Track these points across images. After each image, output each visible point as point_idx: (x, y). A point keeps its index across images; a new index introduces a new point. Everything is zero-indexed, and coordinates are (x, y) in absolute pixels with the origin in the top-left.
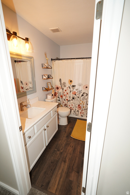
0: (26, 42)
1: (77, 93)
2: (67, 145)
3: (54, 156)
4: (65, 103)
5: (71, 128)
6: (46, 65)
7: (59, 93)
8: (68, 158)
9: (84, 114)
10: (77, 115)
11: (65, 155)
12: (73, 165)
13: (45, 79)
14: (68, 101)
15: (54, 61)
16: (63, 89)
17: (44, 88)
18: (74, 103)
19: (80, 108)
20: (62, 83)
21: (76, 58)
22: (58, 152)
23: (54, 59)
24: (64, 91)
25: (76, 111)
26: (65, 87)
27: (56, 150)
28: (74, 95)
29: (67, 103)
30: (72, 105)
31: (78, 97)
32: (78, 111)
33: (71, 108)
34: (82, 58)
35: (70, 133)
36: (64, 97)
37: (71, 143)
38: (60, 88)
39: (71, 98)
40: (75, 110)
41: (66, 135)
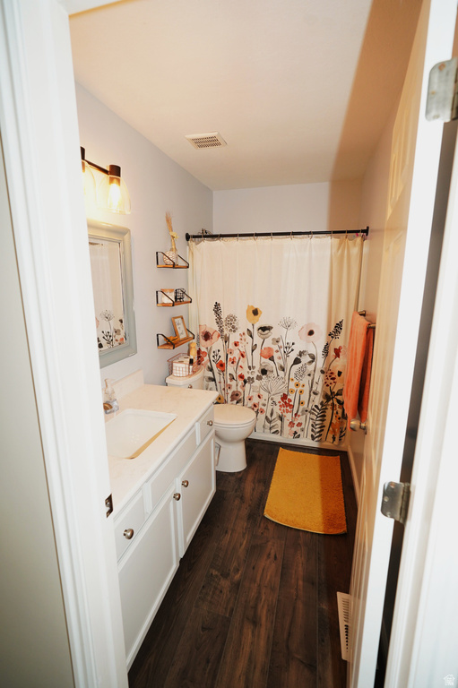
0: (111, 180)
1: (277, 351)
2: (255, 550)
3: (209, 598)
4: (234, 389)
5: (259, 481)
6: (171, 255)
7: (212, 354)
8: (266, 607)
9: (303, 426)
10: (276, 432)
11: (253, 594)
12: (289, 634)
13: (165, 305)
14: (245, 382)
15: (194, 244)
16: (226, 340)
17: (161, 338)
18: (265, 390)
19: (290, 405)
20: (224, 316)
21: (275, 234)
22: (225, 584)
23: (195, 237)
24: (231, 346)
25: (273, 417)
26: (234, 331)
27: (215, 572)
28: (267, 360)
29: (240, 390)
30: (259, 397)
31: (281, 367)
32: (281, 418)
33: (255, 406)
34: (294, 234)
35: (261, 501)
36: (230, 369)
37: (270, 543)
38: (215, 336)
39: (256, 370)
40: (272, 415)
41: (245, 512)
